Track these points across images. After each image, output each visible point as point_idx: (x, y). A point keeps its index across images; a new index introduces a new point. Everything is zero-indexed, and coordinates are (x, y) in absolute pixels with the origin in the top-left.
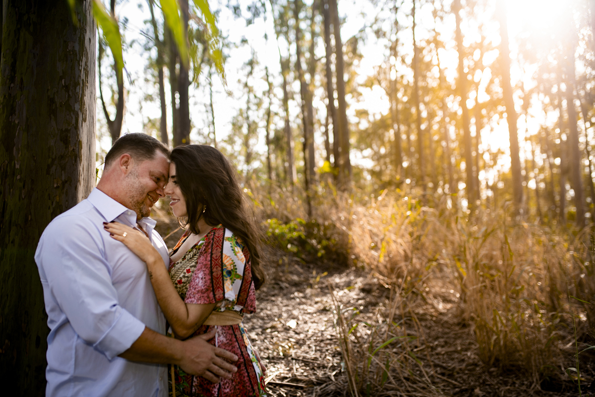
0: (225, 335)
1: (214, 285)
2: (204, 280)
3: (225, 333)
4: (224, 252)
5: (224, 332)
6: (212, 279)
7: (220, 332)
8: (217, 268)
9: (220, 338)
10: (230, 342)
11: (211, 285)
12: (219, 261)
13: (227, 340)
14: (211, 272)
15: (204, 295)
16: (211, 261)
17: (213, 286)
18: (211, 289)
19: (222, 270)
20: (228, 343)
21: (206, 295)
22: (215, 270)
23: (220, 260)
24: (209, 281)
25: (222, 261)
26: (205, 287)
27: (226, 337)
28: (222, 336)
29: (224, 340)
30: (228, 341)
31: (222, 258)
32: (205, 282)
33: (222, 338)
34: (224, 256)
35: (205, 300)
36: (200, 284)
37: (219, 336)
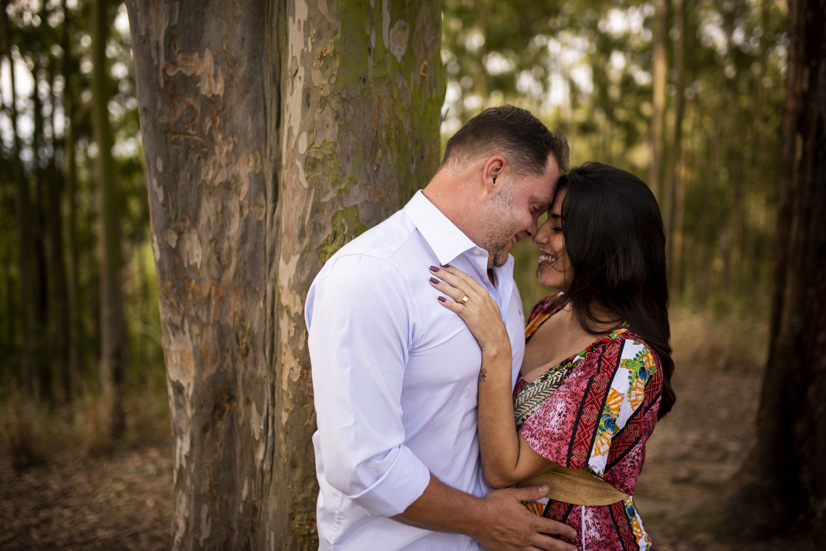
0: (598, 526)
1: (577, 436)
2: (563, 418)
3: (598, 524)
4: (612, 386)
5: (597, 521)
6: (576, 424)
7: (590, 522)
8: (592, 408)
9: (589, 532)
10: (608, 541)
11: (571, 434)
12: (600, 399)
13: (601, 536)
14: (580, 412)
15: (552, 443)
16: (587, 391)
17: (573, 437)
18: (569, 440)
19: (600, 416)
20: (603, 541)
21: (555, 445)
22: (587, 410)
23: (602, 397)
24: (570, 425)
25: (604, 400)
26: (560, 431)
27: (599, 531)
28: (593, 529)
29: (597, 535)
30: (603, 538)
31: (606, 394)
32: (563, 423)
33: (593, 532)
34: (611, 392)
35: (550, 452)
36: (553, 423)
37: (588, 528)
